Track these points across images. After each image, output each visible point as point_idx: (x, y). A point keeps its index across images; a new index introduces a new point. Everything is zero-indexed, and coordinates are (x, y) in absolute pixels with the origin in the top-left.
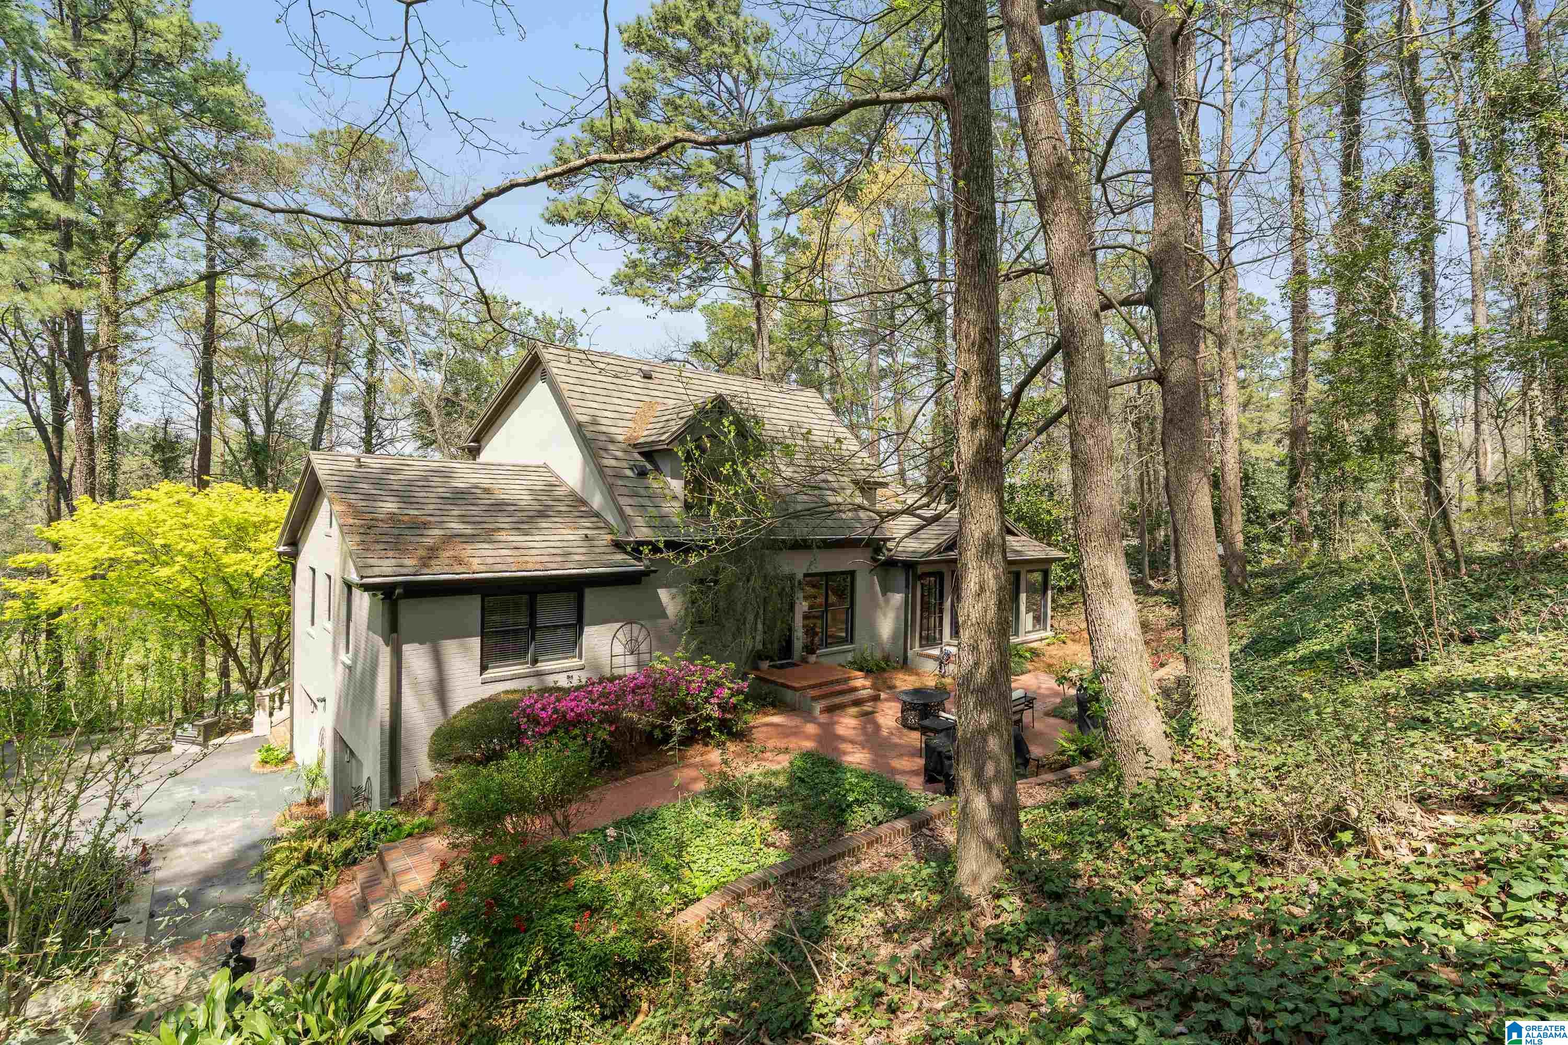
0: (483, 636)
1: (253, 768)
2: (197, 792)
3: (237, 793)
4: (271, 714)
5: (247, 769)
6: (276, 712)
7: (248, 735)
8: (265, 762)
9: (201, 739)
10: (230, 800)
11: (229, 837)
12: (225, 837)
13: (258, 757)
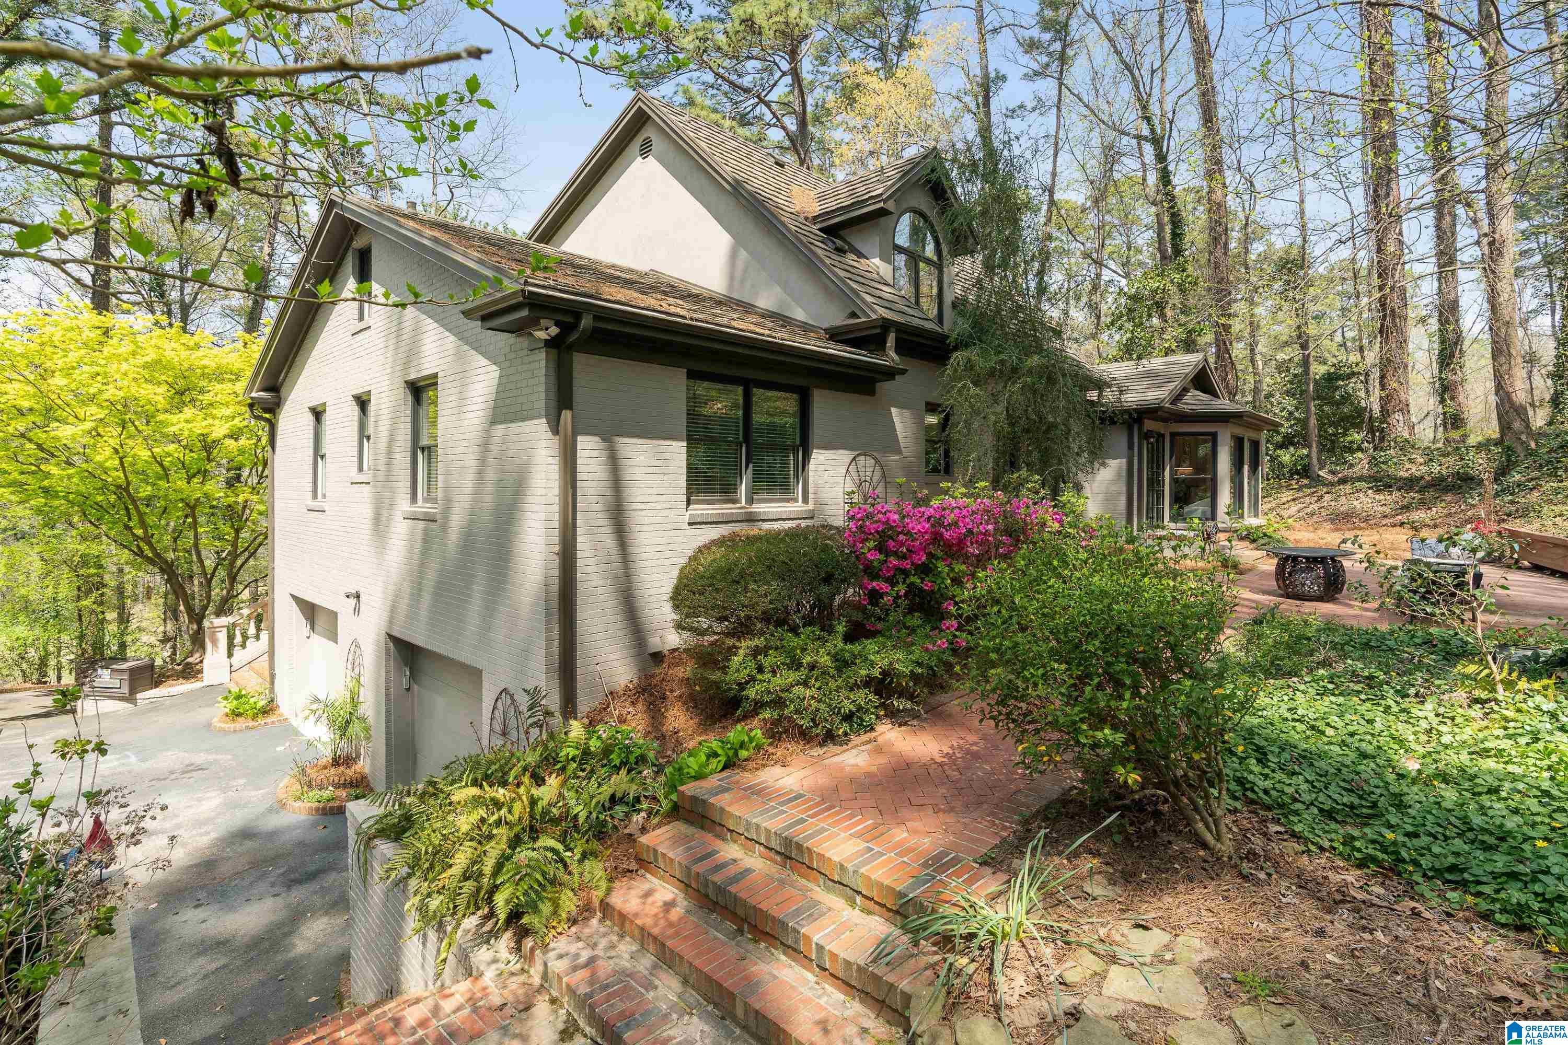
0: (690, 439)
1: (216, 722)
2: (133, 759)
3: (200, 758)
4: (230, 655)
5: (209, 726)
6: (237, 652)
7: (197, 685)
8: (236, 714)
9: (125, 690)
10: (191, 769)
11: (206, 822)
12: (198, 823)
13: (225, 707)
